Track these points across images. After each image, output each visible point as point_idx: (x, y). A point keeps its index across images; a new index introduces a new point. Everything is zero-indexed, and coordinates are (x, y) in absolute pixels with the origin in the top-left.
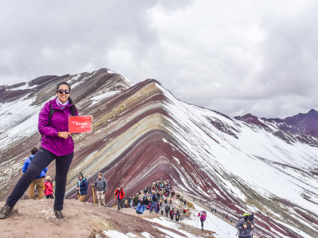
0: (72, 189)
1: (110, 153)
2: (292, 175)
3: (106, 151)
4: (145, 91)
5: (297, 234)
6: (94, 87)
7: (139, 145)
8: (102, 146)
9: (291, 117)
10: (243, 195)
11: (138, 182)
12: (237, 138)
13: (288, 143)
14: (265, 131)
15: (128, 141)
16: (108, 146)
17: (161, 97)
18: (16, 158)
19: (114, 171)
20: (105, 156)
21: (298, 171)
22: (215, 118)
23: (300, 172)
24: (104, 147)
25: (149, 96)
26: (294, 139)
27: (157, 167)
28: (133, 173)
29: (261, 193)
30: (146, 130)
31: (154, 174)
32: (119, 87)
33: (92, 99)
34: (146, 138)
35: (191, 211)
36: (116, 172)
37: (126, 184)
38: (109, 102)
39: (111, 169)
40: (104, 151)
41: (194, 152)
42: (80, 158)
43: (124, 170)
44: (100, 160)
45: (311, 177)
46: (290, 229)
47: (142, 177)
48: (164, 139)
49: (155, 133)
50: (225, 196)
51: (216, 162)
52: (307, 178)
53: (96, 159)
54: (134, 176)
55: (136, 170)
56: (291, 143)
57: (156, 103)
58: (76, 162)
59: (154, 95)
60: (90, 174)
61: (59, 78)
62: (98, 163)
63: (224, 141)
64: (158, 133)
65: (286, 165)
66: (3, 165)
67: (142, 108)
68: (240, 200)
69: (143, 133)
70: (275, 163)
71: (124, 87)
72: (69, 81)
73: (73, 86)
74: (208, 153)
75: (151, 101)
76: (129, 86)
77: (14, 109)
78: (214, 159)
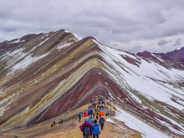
0: (55, 100)
1: (72, 81)
2: (168, 87)
3: (69, 79)
4: (87, 44)
5: (167, 119)
6: (58, 41)
7: (87, 77)
8: (67, 77)
9: (170, 52)
10: (141, 101)
11: (88, 96)
12: (139, 67)
13: (167, 68)
14: (154, 62)
15: (81, 74)
16: (70, 77)
17: (97, 48)
18: (19, 83)
19: (75, 90)
20: (70, 82)
21: (172, 85)
22: (126, 56)
23: (173, 85)
24: (68, 77)
25: (90, 47)
26: (171, 66)
27: (97, 88)
28: (85, 91)
29: (150, 98)
30: (90, 68)
31: (96, 92)
32: (72, 41)
33: (57, 48)
34: (90, 72)
35: (116, 111)
36: (76, 91)
37: (82, 97)
38: (67, 50)
39: (73, 89)
40: (68, 80)
41: (115, 79)
42: (56, 84)
43: (80, 90)
44: (67, 84)
45: (179, 88)
46: (163, 117)
47: (90, 93)
48: (100, 73)
49: (95, 70)
50: (131, 101)
51: (127, 84)
52: (176, 89)
53: (65, 84)
54: (85, 93)
55: (86, 90)
56: (169, 68)
57: (94, 52)
58: (55, 85)
59: (92, 47)
60: (63, 92)
61: (37, 35)
62: (66, 86)
63: (131, 71)
64: (96, 69)
65: (165, 82)
66: (13, 87)
67: (87, 55)
68: (139, 103)
69: (89, 70)
70: (159, 81)
71: (75, 41)
72: (43, 37)
73: (46, 40)
74: (123, 79)
75: (91, 50)
76: (78, 40)
77: (13, 54)
78: (126, 82)
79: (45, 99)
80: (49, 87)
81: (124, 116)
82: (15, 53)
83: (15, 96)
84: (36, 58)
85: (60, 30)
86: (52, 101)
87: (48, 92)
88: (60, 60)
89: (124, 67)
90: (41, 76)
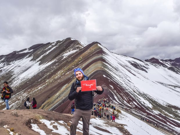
0: (55, 105)
4: (92, 49)
6: (64, 49)
9: (178, 58)
10: (151, 105)
12: (147, 72)
13: (177, 73)
14: (163, 67)
17: (101, 52)
18: (24, 90)
22: (133, 61)
24: (71, 81)
25: (95, 52)
29: (161, 103)
32: (78, 48)
33: (63, 55)
34: (94, 75)
35: (119, 115)
38: (72, 56)
41: (121, 82)
42: (58, 89)
48: (104, 75)
49: (98, 72)
50: (140, 106)
51: (135, 86)
56: (179, 73)
57: (99, 55)
59: (97, 51)
60: (64, 97)
61: (45, 44)
62: (68, 90)
63: (138, 74)
64: (100, 72)
65: (176, 86)
66: (18, 95)
67: (91, 59)
68: (149, 107)
69: (92, 73)
70: (169, 85)
71: (81, 47)
72: (50, 46)
73: (52, 49)
74: (130, 81)
75: (96, 54)
76: (83, 46)
77: (22, 63)
78: (133, 85)
79: (45, 105)
80: (50, 92)
81: (130, 120)
82: (23, 62)
83: (18, 103)
84: (42, 66)
85: (66, 39)
86: (52, 107)
87: (49, 98)
88: (64, 66)
89: (131, 70)
90: (45, 83)
